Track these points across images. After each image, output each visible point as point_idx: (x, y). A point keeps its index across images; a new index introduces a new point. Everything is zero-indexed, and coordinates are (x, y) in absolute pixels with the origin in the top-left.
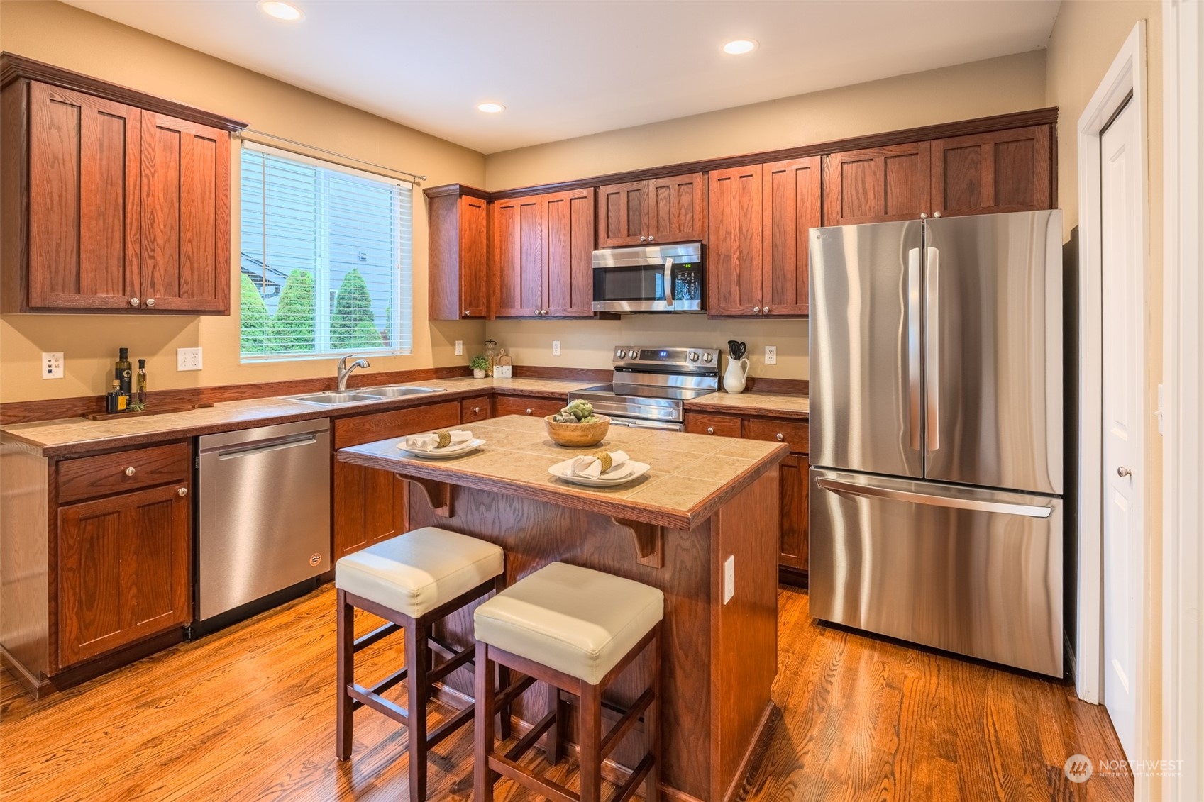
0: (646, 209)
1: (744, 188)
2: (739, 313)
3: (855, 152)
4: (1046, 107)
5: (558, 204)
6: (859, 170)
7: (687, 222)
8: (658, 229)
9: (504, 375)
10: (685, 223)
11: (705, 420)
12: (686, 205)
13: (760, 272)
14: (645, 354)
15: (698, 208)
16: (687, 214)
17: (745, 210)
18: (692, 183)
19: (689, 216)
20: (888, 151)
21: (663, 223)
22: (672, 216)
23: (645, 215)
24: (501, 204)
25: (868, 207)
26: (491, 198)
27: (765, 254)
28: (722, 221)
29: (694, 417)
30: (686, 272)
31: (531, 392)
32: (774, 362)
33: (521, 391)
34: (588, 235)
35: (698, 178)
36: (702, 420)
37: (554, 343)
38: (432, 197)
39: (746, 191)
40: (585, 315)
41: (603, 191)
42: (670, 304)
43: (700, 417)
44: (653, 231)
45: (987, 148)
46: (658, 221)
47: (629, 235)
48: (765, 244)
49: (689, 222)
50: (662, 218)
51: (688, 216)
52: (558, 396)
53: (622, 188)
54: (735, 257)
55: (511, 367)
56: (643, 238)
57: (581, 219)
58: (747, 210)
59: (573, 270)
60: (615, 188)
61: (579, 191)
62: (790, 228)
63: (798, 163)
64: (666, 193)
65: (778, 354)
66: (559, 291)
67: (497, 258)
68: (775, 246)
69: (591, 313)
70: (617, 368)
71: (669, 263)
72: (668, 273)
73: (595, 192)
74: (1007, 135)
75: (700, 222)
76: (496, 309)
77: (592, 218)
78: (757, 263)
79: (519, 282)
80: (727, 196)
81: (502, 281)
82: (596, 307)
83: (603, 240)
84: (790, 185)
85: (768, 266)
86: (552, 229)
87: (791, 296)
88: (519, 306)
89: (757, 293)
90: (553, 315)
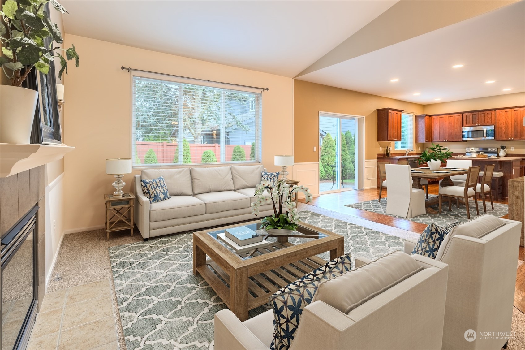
0: (478, 118)
1: (506, 114)
5: (451, 117)
8: (481, 122)
12: (489, 117)
15: (493, 118)
16: (490, 119)
17: (506, 118)
18: (491, 113)
19: (490, 120)
21: (483, 121)
23: (477, 120)
24: (433, 117)
26: (430, 116)
27: (512, 127)
28: (500, 121)
30: (490, 132)
32: (513, 150)
34: (460, 124)
35: (493, 112)
38: (416, 116)
41: (465, 115)
42: (485, 138)
47: (472, 124)
48: (512, 125)
53: (471, 114)
54: (504, 128)
56: (477, 124)
57: (458, 120)
59: (456, 131)
60: (468, 114)
61: (458, 114)
62: (519, 122)
63: (521, 109)
64: (484, 115)
65: (515, 148)
66: (451, 136)
67: (432, 129)
68: (515, 126)
69: (461, 141)
70: (467, 152)
71: (485, 129)
72: (485, 132)
73: (462, 115)
75: (493, 121)
76: (432, 140)
77: (462, 120)
78: (510, 129)
79: (439, 134)
80: (501, 115)
81: (434, 134)
82: (464, 139)
83: (465, 125)
84: (519, 113)
85: (513, 130)
86: (449, 122)
87: (519, 136)
88: (439, 139)
89: (510, 136)
90: (450, 141)
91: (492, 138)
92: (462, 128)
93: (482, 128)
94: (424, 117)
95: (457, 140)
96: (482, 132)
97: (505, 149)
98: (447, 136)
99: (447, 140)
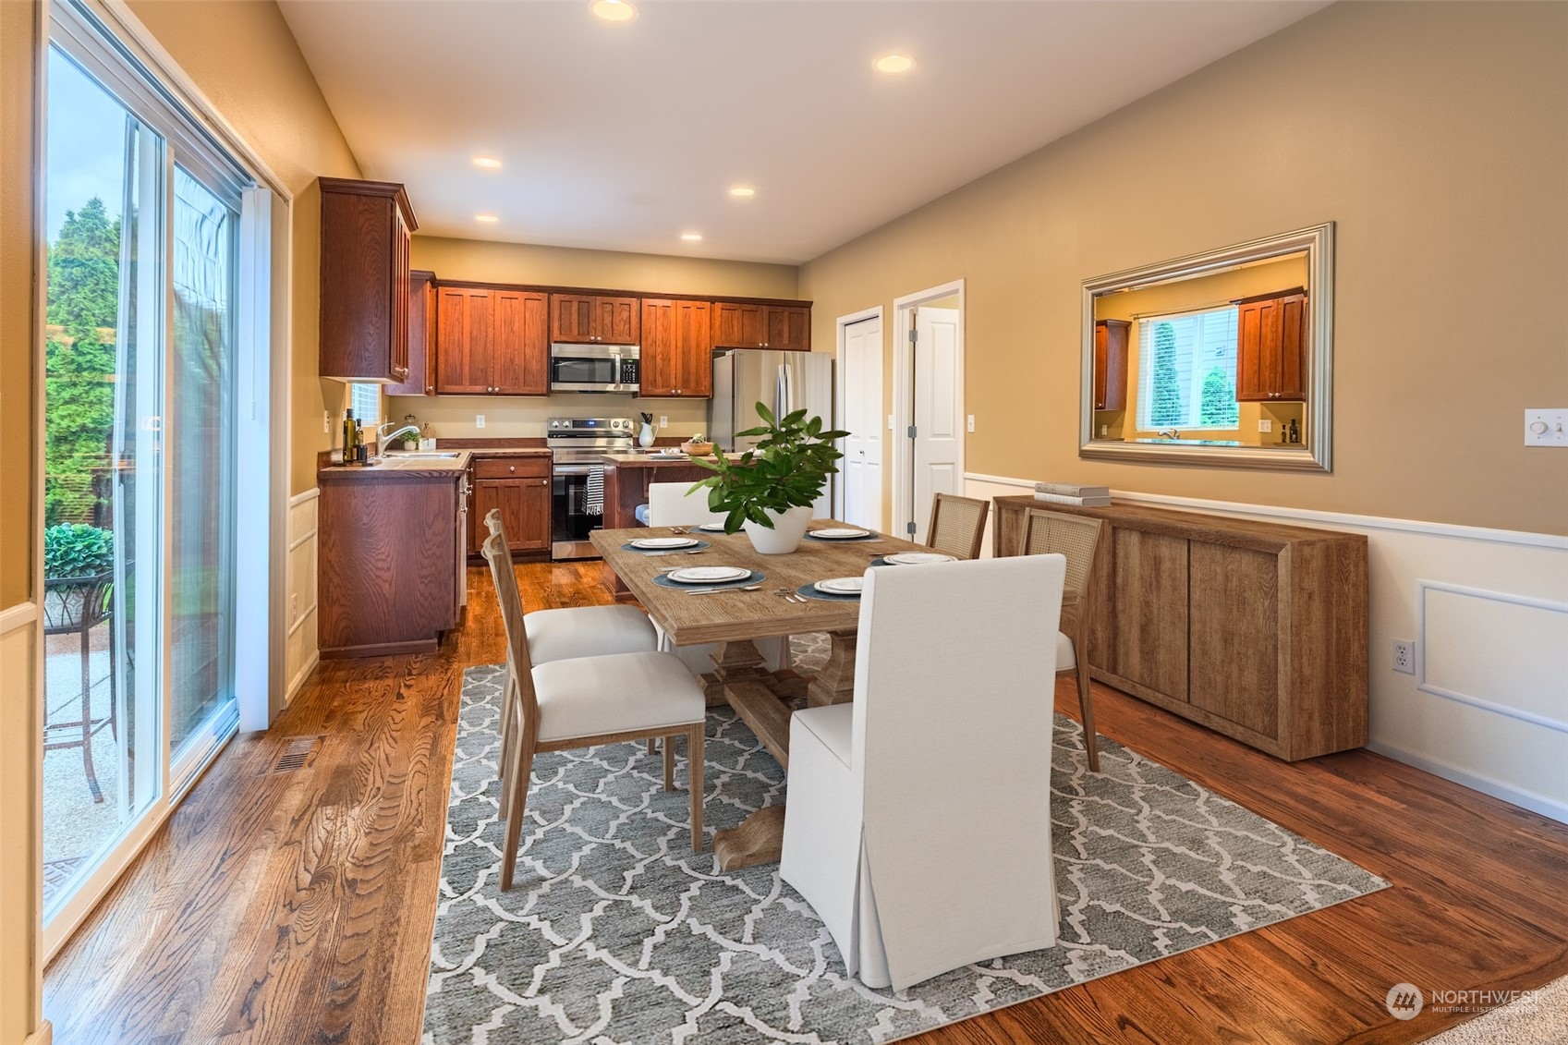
0: (594, 317)
1: (664, 314)
2: (662, 394)
3: (728, 304)
4: (799, 299)
5: (511, 302)
6: (729, 315)
7: (625, 331)
8: (603, 332)
9: (429, 447)
10: (623, 331)
12: (624, 318)
13: (675, 368)
14: (575, 423)
15: (634, 321)
16: (625, 324)
17: (665, 328)
18: (629, 304)
20: (745, 307)
22: (614, 325)
24: (448, 290)
25: (733, 337)
27: (678, 357)
30: (629, 366)
31: (515, 452)
32: (666, 426)
34: (542, 330)
35: (633, 301)
39: (666, 316)
40: (540, 392)
41: (556, 298)
42: (619, 387)
44: (599, 333)
45: (786, 314)
46: (602, 327)
47: (579, 334)
48: (677, 351)
49: (627, 331)
50: (606, 325)
51: (626, 326)
52: (542, 455)
53: (574, 298)
54: (659, 357)
55: (437, 440)
56: (592, 338)
57: (534, 316)
59: (527, 357)
60: (567, 297)
61: (534, 294)
62: (693, 343)
63: (698, 304)
64: (610, 307)
65: (668, 421)
66: (512, 373)
67: (439, 339)
68: (684, 353)
69: (545, 392)
70: (551, 435)
71: (618, 358)
72: (618, 365)
73: (549, 298)
74: (794, 310)
75: (635, 333)
76: (439, 385)
77: (546, 317)
78: (673, 362)
79: (468, 362)
80: (653, 317)
81: (447, 361)
82: (556, 386)
83: (555, 336)
84: (693, 317)
85: (679, 365)
86: (505, 321)
87: (693, 385)
88: (468, 384)
89: (673, 382)
90: (506, 392)
91: (635, 387)
92: (546, 346)
93: (608, 350)
94: (423, 286)
95: (532, 389)
96: (609, 364)
97: (653, 424)
98: (497, 373)
99: (497, 389)
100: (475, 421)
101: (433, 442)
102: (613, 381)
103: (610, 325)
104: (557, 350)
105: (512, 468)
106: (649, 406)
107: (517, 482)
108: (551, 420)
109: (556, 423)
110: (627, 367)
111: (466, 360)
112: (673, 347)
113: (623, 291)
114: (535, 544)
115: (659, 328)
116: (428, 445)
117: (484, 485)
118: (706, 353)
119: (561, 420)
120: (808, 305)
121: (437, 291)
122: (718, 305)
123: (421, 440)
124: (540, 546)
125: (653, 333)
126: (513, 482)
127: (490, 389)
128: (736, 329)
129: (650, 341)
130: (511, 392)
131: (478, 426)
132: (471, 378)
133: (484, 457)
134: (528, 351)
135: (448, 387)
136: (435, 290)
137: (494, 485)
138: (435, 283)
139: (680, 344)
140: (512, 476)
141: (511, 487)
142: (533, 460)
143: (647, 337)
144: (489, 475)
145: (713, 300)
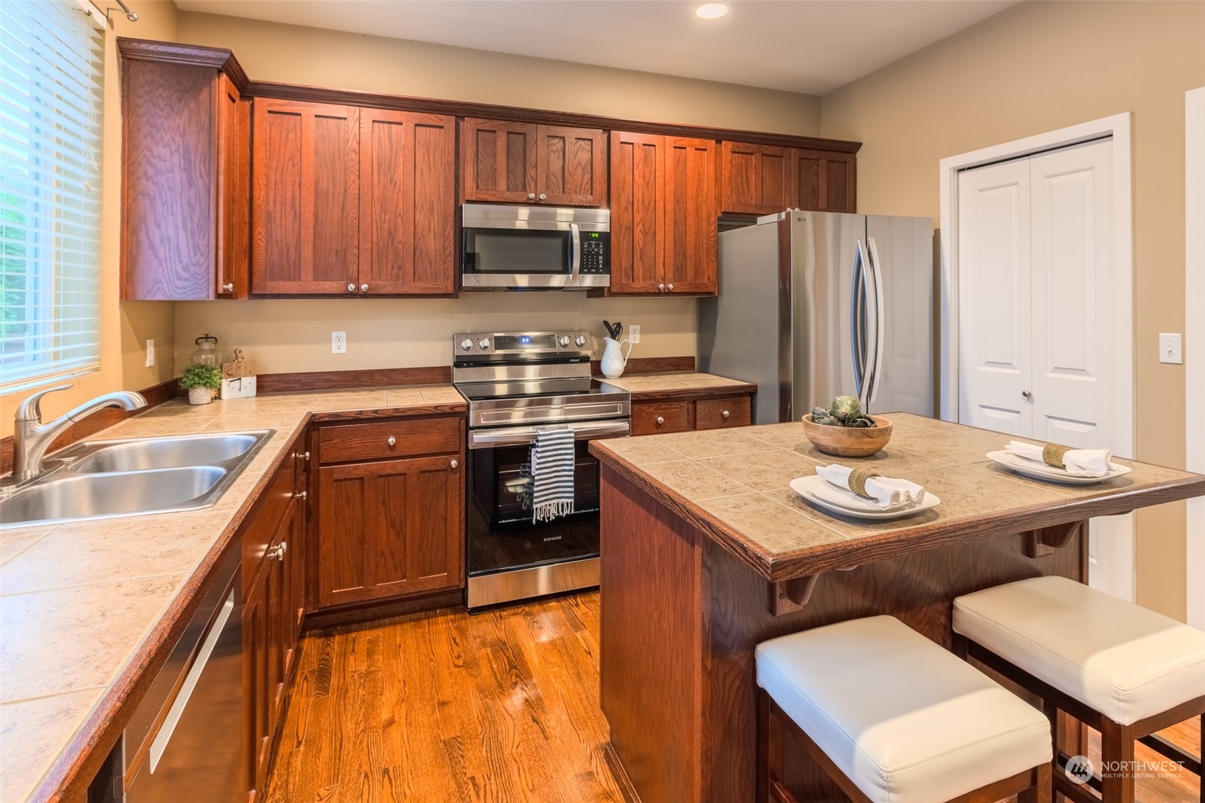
0: (533, 160)
1: (646, 157)
2: (642, 291)
3: (742, 144)
5: (390, 129)
6: (743, 161)
7: (584, 183)
8: (548, 186)
9: (244, 393)
10: (581, 184)
11: (652, 409)
13: (662, 248)
14: (497, 342)
17: (647, 180)
18: (591, 141)
20: (764, 149)
21: (554, 181)
22: (567, 173)
23: (532, 168)
24: (271, 105)
25: (749, 197)
27: (667, 229)
28: (623, 188)
29: (640, 409)
30: (593, 243)
31: (397, 410)
33: (376, 412)
35: (599, 137)
36: (648, 411)
37: (334, 334)
38: (133, 58)
39: (648, 161)
40: (441, 291)
41: (469, 125)
43: (646, 408)
44: (541, 187)
45: (823, 162)
46: (547, 177)
47: (508, 189)
48: (667, 219)
49: (587, 184)
50: (553, 174)
51: (585, 177)
52: (447, 410)
53: (499, 126)
54: (638, 229)
55: (255, 378)
56: (532, 194)
57: (432, 156)
58: (649, 181)
59: (419, 228)
60: (488, 125)
61: (432, 116)
62: (691, 206)
63: (697, 142)
64: (560, 144)
65: (642, 332)
66: (391, 257)
67: (256, 194)
68: (676, 222)
69: (450, 290)
70: (461, 362)
71: (575, 230)
72: (576, 241)
73: (457, 125)
74: (835, 156)
75: (600, 187)
76: (256, 281)
77: (452, 158)
78: (660, 237)
79: (311, 237)
80: (628, 162)
81: (269, 234)
82: (469, 280)
83: (468, 191)
84: (690, 164)
85: (670, 243)
86: (379, 165)
87: (690, 275)
88: (310, 278)
89: (660, 271)
90: (382, 292)
91: (603, 281)
92: (451, 209)
93: (554, 216)
94: (210, 80)
95: (427, 285)
96: (558, 242)
97: (623, 338)
98: (365, 257)
99: (364, 287)
100: (329, 341)
101: (250, 383)
102: (566, 270)
103: (559, 174)
104: (473, 216)
105: (392, 440)
106: (616, 310)
107: (401, 465)
108: (458, 336)
109: (468, 343)
110: (590, 245)
111: (308, 234)
112: (660, 213)
113: (583, 117)
114: (436, 580)
115: (638, 180)
116: (238, 390)
117: (335, 477)
118: (709, 223)
119: (476, 336)
120: (852, 148)
121: (252, 106)
122: (727, 146)
123: (225, 382)
124: (445, 585)
125: (628, 190)
126: (394, 466)
127: (352, 287)
128: (752, 185)
129: (623, 202)
130: (390, 290)
131: (335, 350)
132: (316, 268)
133: (336, 420)
134: (420, 217)
135: (273, 284)
136: (248, 104)
137: (357, 473)
138: (246, 89)
139: (670, 208)
140: (392, 454)
141: (388, 475)
142: (431, 421)
143: (619, 196)
144: (345, 455)
145: (719, 136)
